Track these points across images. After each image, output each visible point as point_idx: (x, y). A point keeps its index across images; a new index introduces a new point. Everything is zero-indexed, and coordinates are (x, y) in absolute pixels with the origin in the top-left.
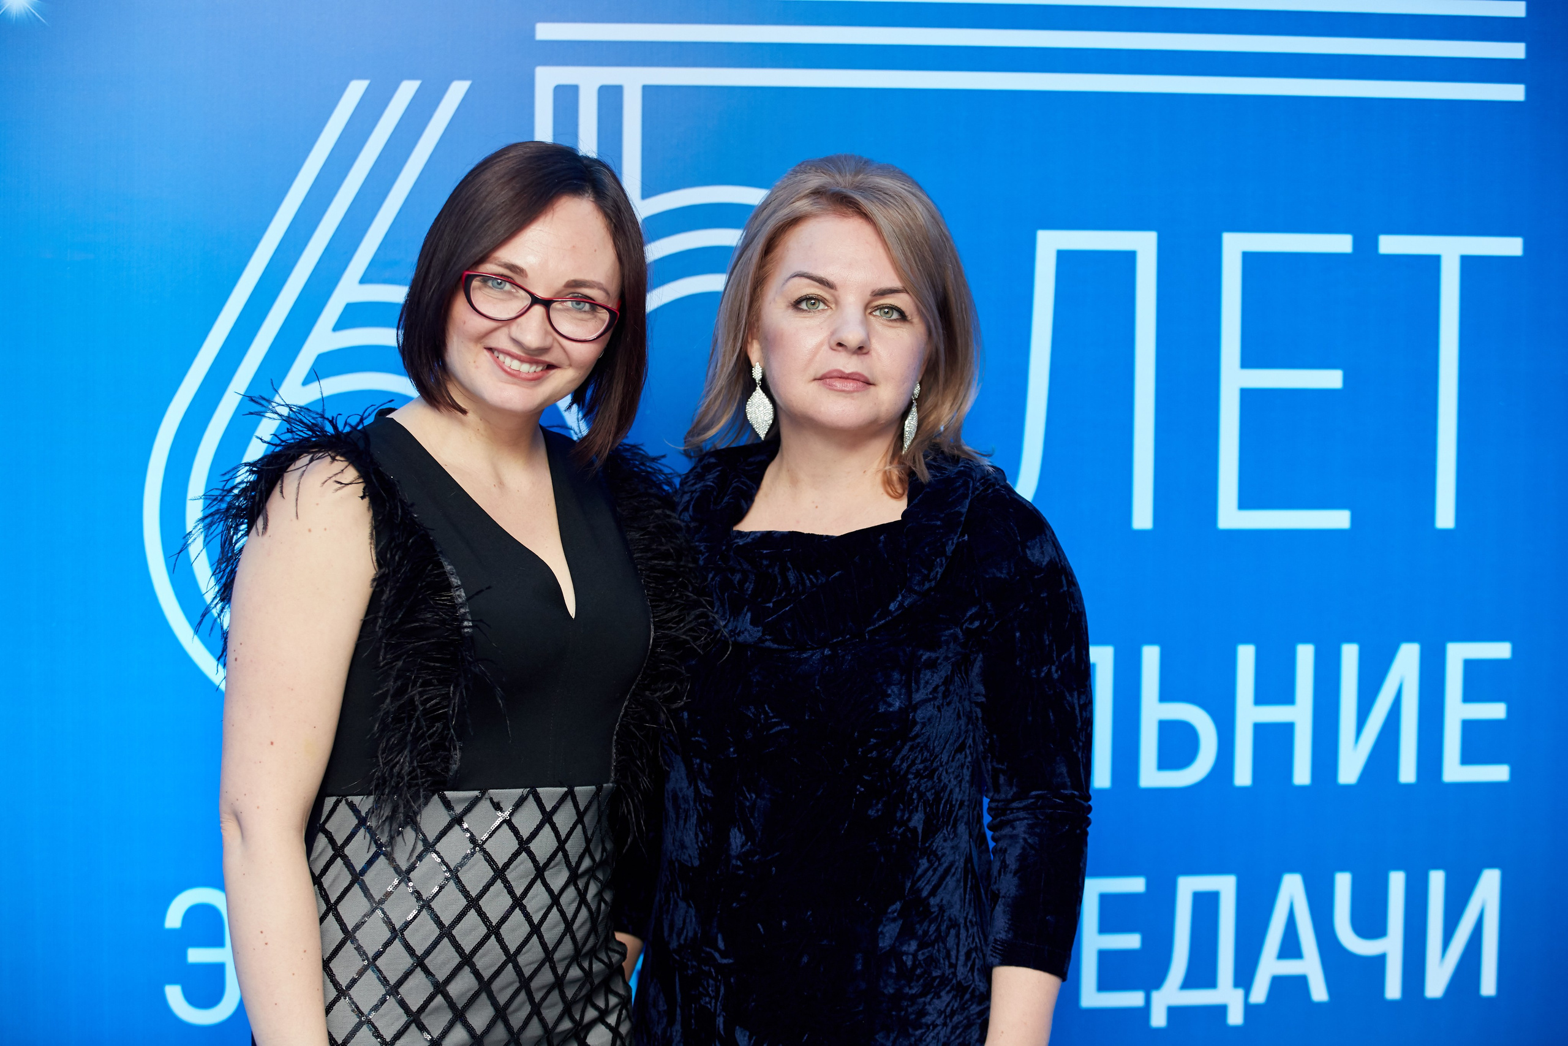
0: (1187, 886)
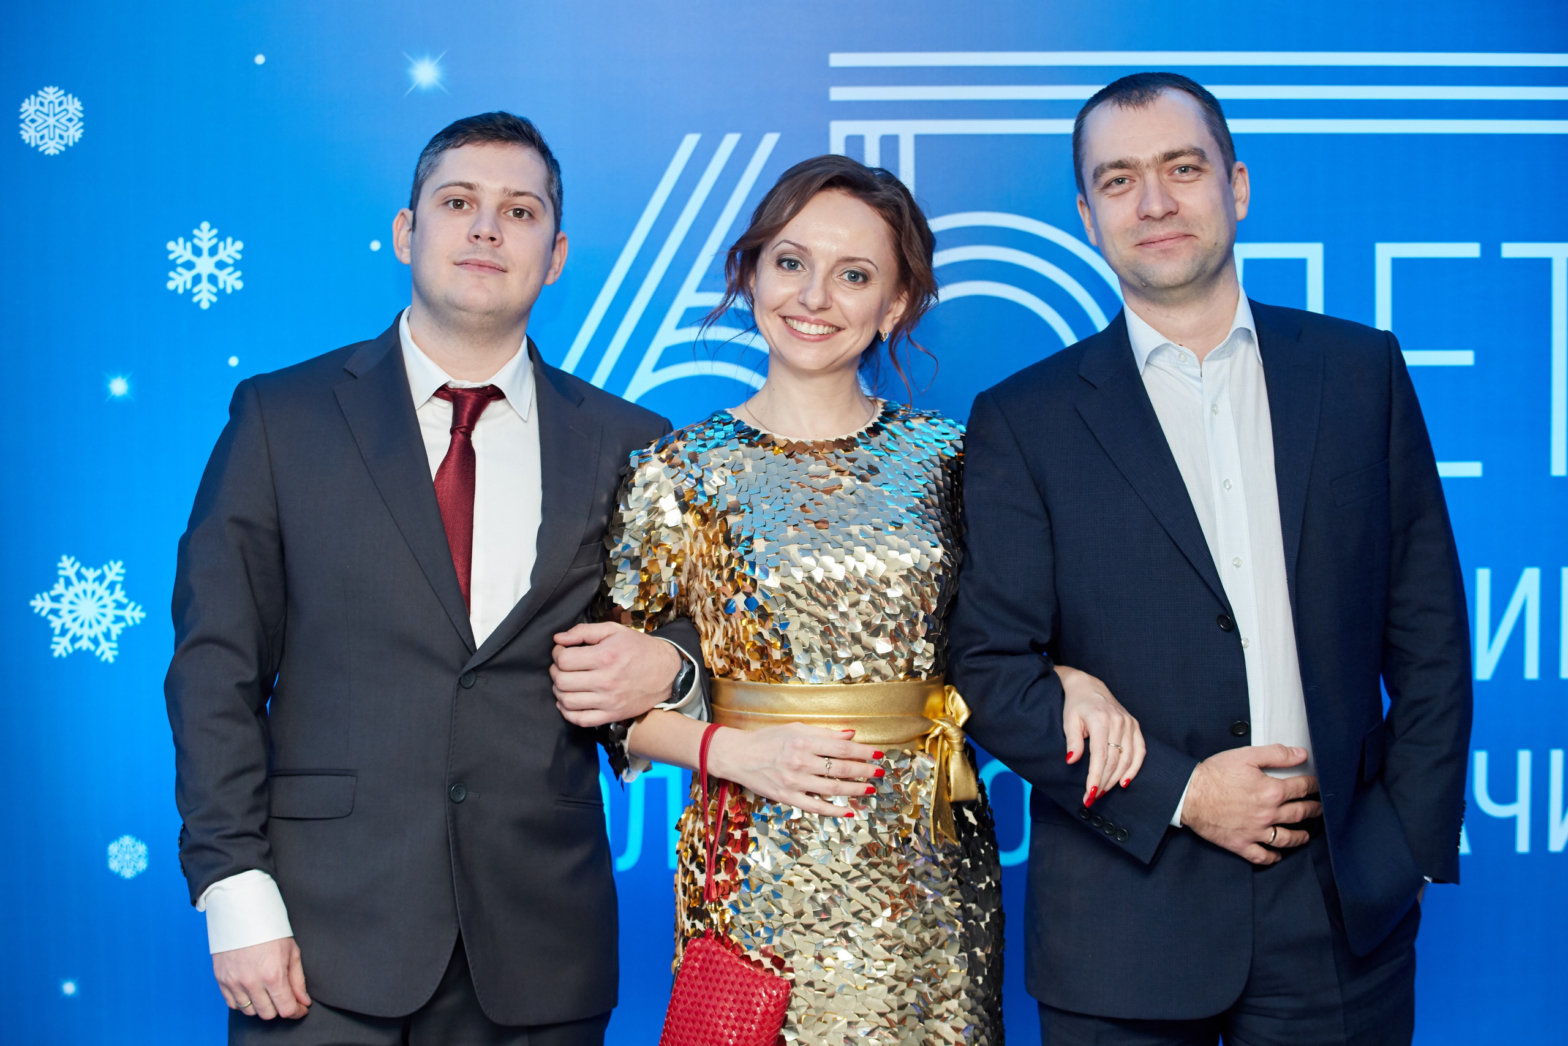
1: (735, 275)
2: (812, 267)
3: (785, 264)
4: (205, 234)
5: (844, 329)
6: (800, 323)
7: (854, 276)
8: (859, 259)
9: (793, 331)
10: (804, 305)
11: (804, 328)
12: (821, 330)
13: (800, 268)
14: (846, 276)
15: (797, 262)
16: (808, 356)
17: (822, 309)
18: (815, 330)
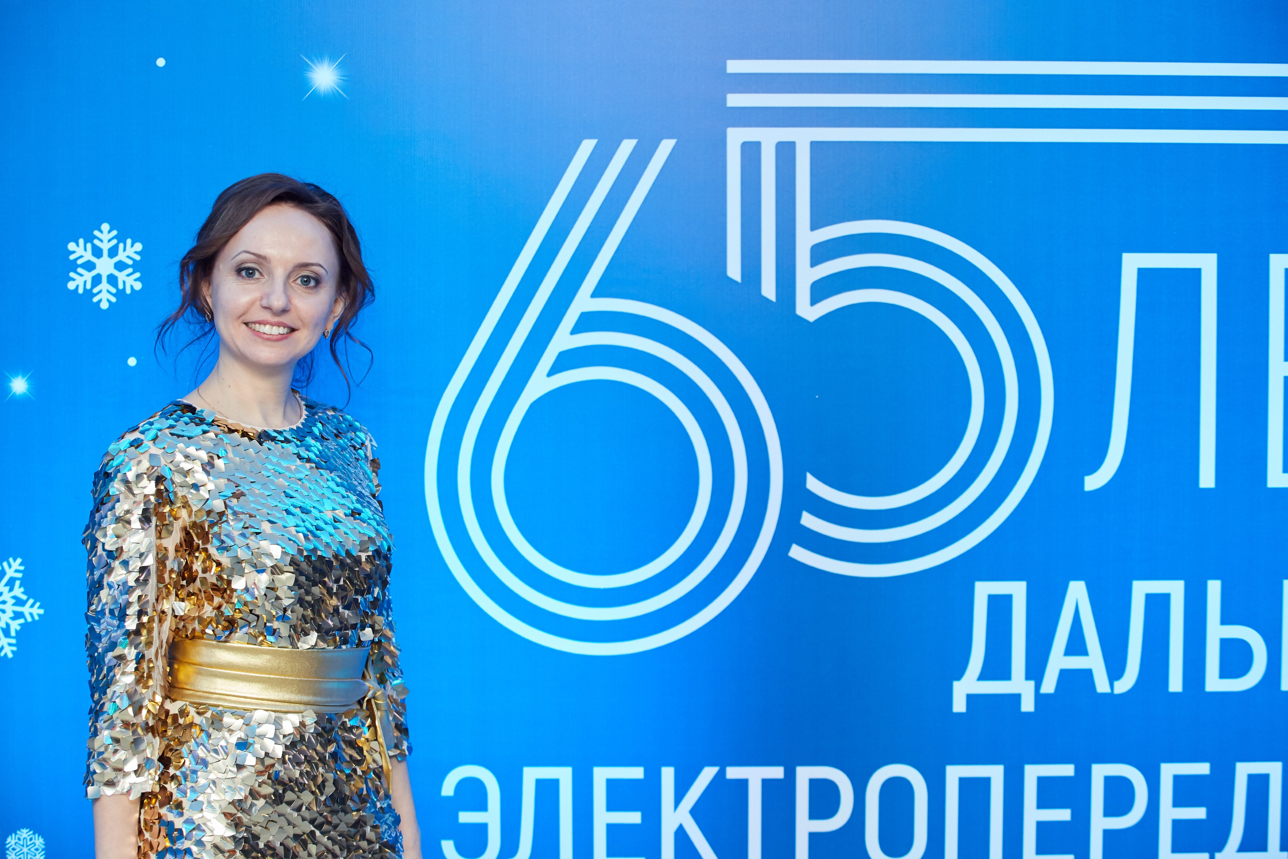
0: (1244, 770)
1: (188, 284)
2: (271, 273)
3: (243, 273)
4: (105, 235)
5: (297, 330)
6: (262, 326)
7: (306, 280)
8: (312, 265)
9: (257, 333)
10: (268, 308)
11: (267, 329)
12: (282, 330)
13: (257, 275)
14: (299, 281)
15: (254, 269)
16: (268, 354)
17: (284, 311)
18: (276, 331)
